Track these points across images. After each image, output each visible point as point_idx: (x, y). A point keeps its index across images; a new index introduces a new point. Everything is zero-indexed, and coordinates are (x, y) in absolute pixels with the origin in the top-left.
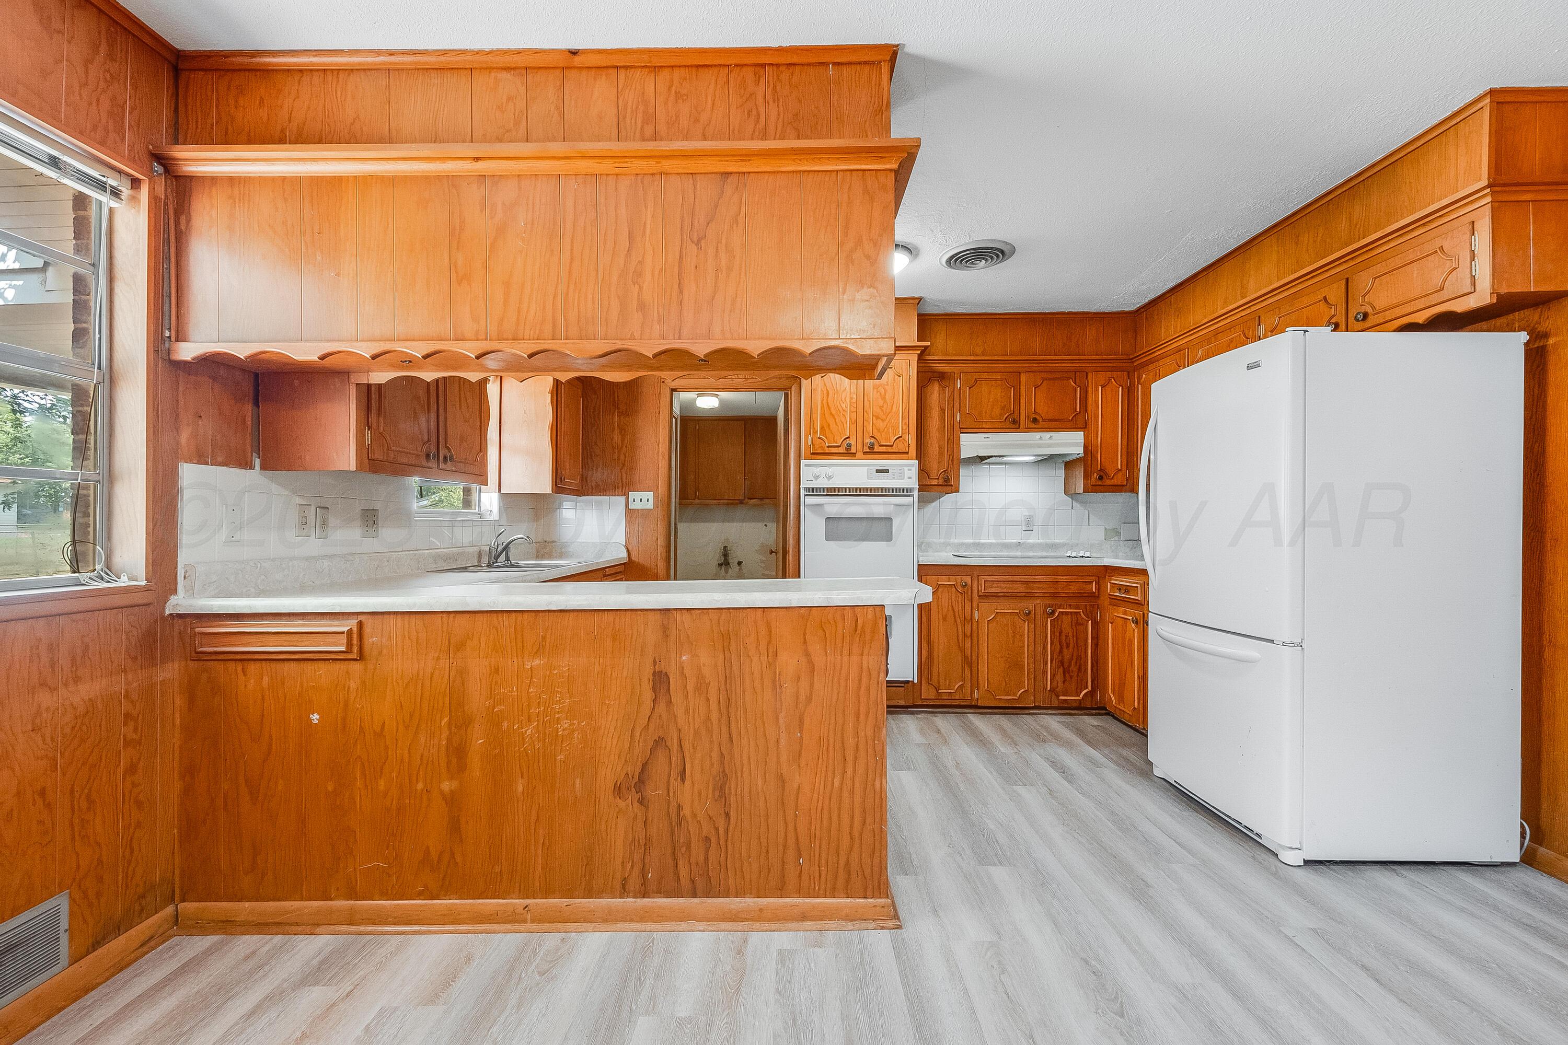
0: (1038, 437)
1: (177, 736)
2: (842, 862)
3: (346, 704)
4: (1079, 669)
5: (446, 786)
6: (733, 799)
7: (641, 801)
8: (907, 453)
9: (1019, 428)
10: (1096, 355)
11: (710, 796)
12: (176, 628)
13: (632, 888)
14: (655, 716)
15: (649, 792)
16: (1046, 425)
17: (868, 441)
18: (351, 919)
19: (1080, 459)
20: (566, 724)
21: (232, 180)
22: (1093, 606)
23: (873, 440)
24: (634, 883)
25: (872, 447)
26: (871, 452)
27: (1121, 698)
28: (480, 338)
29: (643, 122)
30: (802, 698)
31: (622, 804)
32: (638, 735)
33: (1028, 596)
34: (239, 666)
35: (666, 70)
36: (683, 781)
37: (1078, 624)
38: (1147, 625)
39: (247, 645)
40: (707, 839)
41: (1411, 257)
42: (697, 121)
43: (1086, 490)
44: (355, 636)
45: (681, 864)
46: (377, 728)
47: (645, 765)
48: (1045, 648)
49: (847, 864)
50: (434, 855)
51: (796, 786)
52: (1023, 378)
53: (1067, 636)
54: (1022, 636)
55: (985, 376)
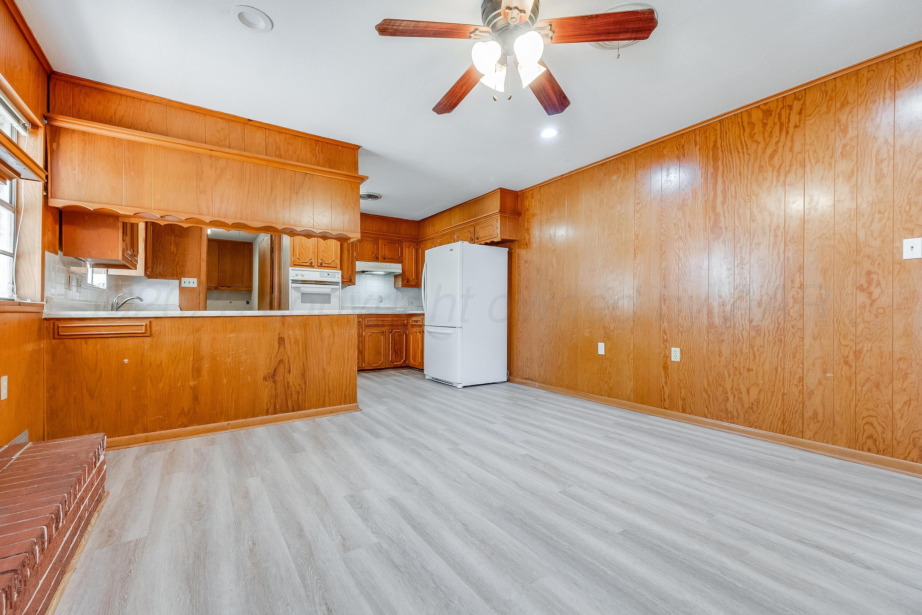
0: (385, 265)
1: (45, 373)
2: (343, 394)
3: (143, 354)
4: (401, 352)
5: (192, 383)
6: (307, 378)
7: (274, 382)
8: (336, 267)
9: (378, 261)
10: (406, 235)
11: (299, 378)
12: (45, 325)
13: (270, 412)
14: (280, 351)
15: (277, 378)
16: (388, 260)
17: (320, 261)
18: (146, 440)
19: (401, 274)
20: (244, 357)
21: (84, 133)
22: (405, 329)
23: (322, 261)
24: (271, 410)
25: (321, 264)
26: (321, 266)
27: (415, 361)
28: (210, 215)
29: (276, 149)
30: (331, 344)
31: (266, 383)
32: (272, 359)
33: (383, 326)
34: (83, 341)
35: (284, 134)
36: (290, 373)
37: (400, 335)
38: (424, 332)
39: (90, 331)
40: (298, 392)
41: (487, 225)
42: (295, 153)
43: (402, 286)
44: (148, 327)
45: (289, 401)
46: (159, 363)
47: (275, 369)
48: (389, 345)
49: (345, 394)
50: (186, 410)
51: (329, 372)
52: (380, 240)
53: (397, 340)
54: (381, 341)
55: (365, 238)
